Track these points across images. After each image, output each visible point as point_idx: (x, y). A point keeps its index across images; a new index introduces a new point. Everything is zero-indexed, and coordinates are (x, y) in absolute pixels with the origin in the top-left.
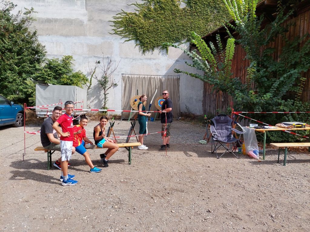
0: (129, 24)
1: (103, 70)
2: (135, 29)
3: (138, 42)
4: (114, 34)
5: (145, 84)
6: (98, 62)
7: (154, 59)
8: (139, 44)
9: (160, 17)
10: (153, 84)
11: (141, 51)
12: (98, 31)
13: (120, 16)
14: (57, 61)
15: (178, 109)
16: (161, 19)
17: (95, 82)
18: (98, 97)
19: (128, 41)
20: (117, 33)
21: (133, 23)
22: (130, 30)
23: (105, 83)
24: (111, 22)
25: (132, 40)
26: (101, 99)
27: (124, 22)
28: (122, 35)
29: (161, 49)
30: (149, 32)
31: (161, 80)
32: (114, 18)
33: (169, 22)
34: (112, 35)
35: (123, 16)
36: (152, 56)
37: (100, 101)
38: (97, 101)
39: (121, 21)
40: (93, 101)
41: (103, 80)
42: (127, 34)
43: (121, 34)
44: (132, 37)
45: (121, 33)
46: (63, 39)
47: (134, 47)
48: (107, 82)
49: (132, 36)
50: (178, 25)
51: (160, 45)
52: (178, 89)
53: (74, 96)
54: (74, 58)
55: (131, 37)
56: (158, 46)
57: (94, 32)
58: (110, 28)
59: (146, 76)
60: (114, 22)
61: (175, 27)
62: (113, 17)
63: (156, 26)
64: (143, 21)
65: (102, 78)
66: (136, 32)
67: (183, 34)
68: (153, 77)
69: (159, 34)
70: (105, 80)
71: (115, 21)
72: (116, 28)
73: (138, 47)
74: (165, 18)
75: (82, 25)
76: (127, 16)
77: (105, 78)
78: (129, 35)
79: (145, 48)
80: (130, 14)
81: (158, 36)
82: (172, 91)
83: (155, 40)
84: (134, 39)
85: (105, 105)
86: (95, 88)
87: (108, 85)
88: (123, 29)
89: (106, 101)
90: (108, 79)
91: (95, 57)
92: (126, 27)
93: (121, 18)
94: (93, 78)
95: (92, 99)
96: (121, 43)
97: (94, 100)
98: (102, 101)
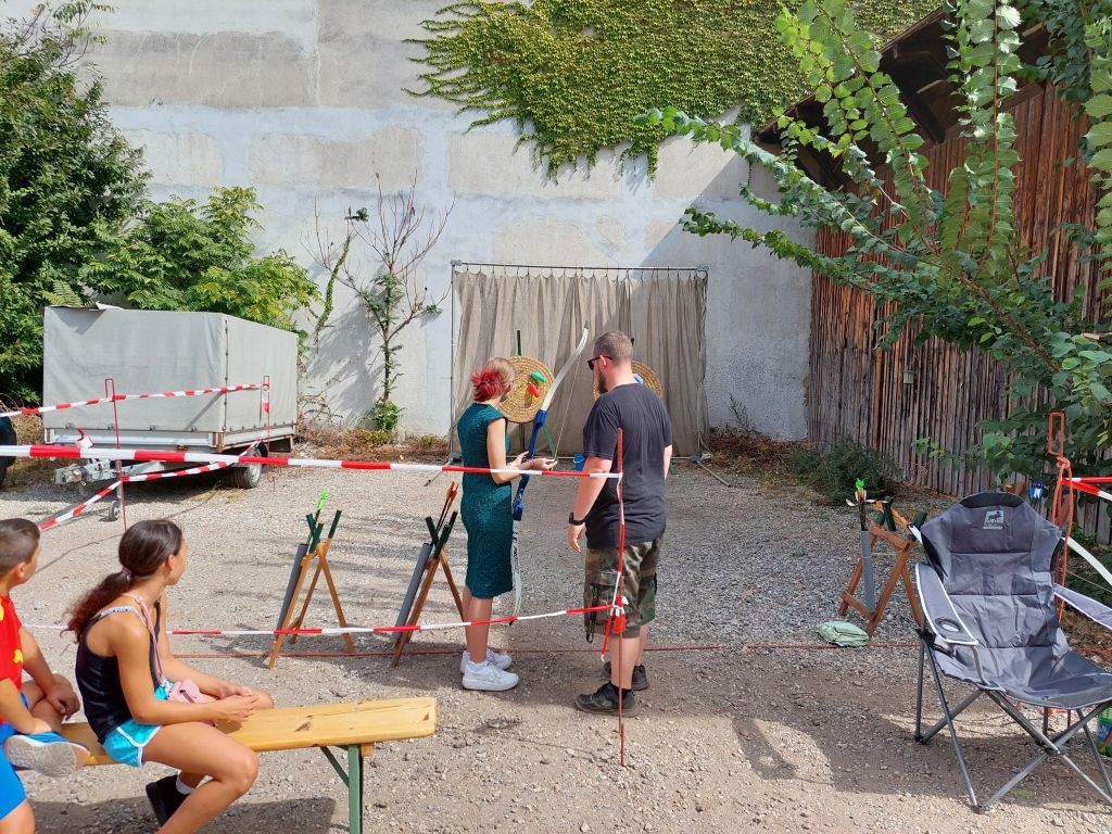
0: (491, 51)
1: (381, 247)
2: (513, 71)
3: (529, 129)
4: (427, 93)
5: (554, 305)
6: (359, 212)
7: (596, 201)
8: (533, 137)
9: (622, 19)
10: (589, 306)
11: (540, 168)
12: (360, 83)
13: (455, 18)
14: (188, 209)
15: (699, 417)
16: (629, 29)
17: (345, 301)
18: (357, 363)
19: (487, 122)
20: (441, 89)
21: (509, 48)
22: (494, 75)
23: (387, 301)
24: (413, 45)
25: (504, 121)
26: (373, 370)
27: (470, 43)
28: (460, 98)
29: (627, 155)
30: (575, 85)
31: (621, 290)
32: (428, 25)
33: (662, 38)
34: (419, 99)
35: (465, 20)
36: (589, 189)
37: (366, 379)
38: (353, 379)
39: (458, 38)
40: (336, 379)
41: (382, 289)
42: (481, 93)
43: (454, 93)
44: (504, 106)
45: (458, 89)
46: (216, 118)
47: (511, 151)
48: (398, 299)
49: (502, 101)
50: (702, 53)
51: (623, 138)
52: (700, 329)
53: (212, 362)
54: (262, 196)
55: (499, 107)
56: (613, 144)
57: (342, 90)
58: (411, 72)
59: (558, 273)
60: (428, 44)
61: (688, 60)
62: (425, 25)
63: (605, 56)
64: (548, 37)
65: (376, 280)
66: (520, 85)
67: (721, 92)
68: (588, 274)
69: (617, 92)
70: (389, 290)
71: (432, 42)
72: (434, 70)
73: (526, 150)
74: (643, 22)
75: (295, 59)
76: (480, 19)
77: (387, 281)
78: (491, 96)
79: (558, 154)
80: (495, 7)
81: (613, 100)
82: (673, 336)
83: (601, 120)
84: (512, 115)
85: (386, 394)
86: (347, 323)
87: (399, 313)
88: (463, 72)
89: (391, 377)
90: (397, 286)
91: (345, 192)
92: (475, 66)
93: (456, 25)
94: (336, 284)
95: (334, 369)
96: (456, 132)
97: (340, 373)
98: (375, 377)
